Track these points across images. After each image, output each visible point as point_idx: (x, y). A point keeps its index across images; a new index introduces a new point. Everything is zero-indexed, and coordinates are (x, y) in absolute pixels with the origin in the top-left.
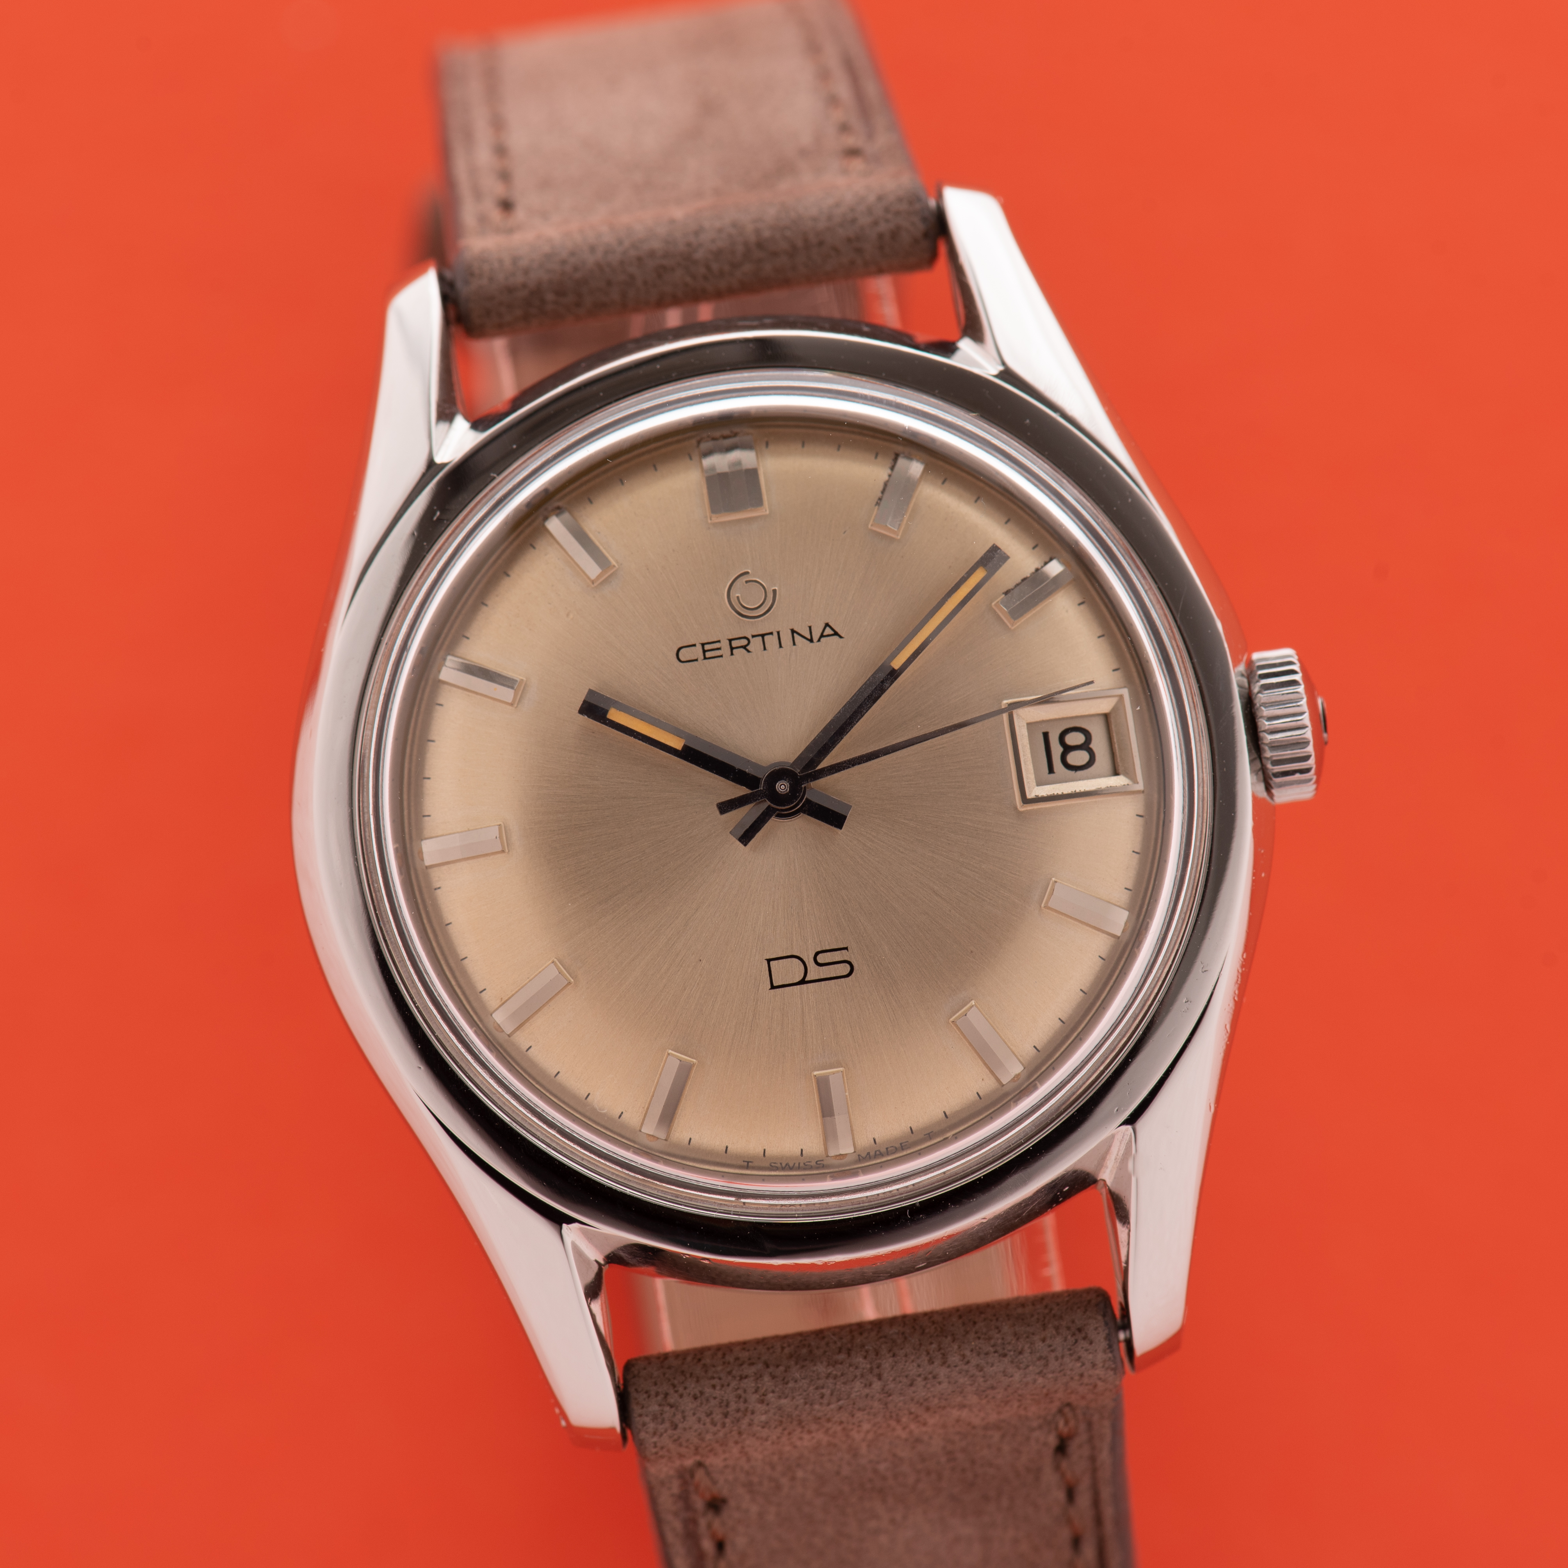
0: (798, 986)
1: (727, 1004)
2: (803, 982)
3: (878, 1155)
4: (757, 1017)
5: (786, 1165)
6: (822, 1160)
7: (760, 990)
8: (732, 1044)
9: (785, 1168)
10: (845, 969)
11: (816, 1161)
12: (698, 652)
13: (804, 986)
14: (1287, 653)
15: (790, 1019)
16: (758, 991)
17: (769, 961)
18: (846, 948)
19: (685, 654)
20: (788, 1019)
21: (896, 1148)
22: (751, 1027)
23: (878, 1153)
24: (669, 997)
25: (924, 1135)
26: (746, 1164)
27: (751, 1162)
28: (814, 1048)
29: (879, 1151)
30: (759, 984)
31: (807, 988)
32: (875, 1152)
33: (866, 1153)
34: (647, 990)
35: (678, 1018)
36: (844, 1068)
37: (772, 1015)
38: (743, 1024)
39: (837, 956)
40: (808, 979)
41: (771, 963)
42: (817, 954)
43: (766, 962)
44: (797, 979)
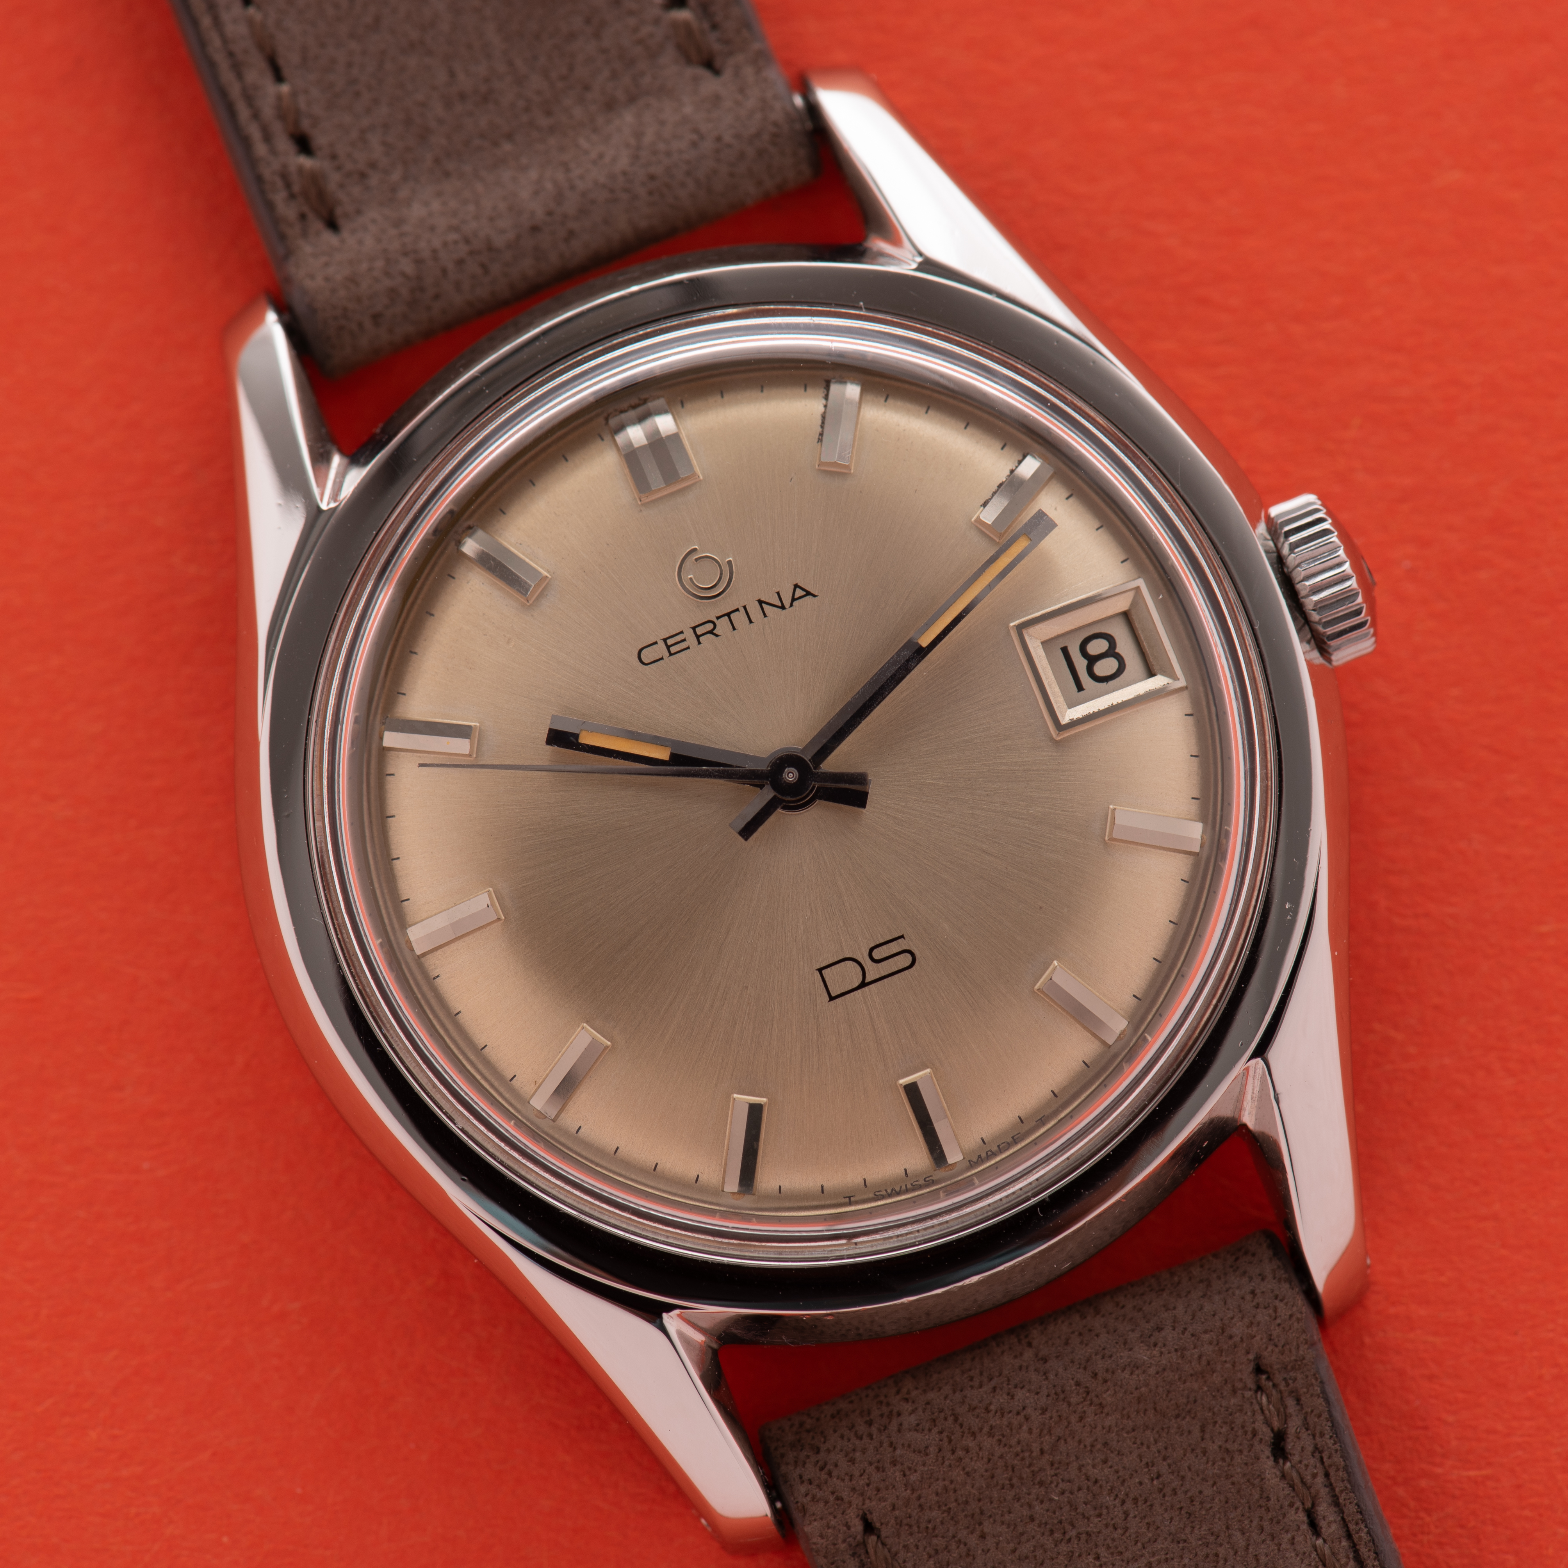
0: (859, 991)
1: (786, 1029)
2: (863, 984)
3: (991, 1155)
4: (822, 1036)
5: (892, 1190)
6: (931, 1176)
7: (818, 1005)
8: (802, 1071)
9: (891, 1194)
10: (906, 959)
11: (923, 1178)
12: (661, 649)
13: (866, 989)
14: (1307, 499)
15: (858, 1028)
16: (816, 1006)
17: (820, 970)
18: (902, 937)
19: (647, 656)
20: (857, 1030)
21: (1008, 1143)
22: (818, 1048)
23: (989, 1153)
24: (720, 1036)
25: (1036, 1122)
26: (847, 1200)
27: (852, 1196)
28: (893, 1054)
29: (991, 1151)
30: (816, 998)
31: (870, 991)
32: (987, 1153)
33: (977, 1157)
34: (693, 1034)
35: (735, 1056)
36: (931, 1068)
37: (838, 1029)
38: (809, 1046)
39: (894, 948)
40: (868, 980)
41: (823, 972)
42: (871, 950)
43: (817, 973)
44: (856, 983)
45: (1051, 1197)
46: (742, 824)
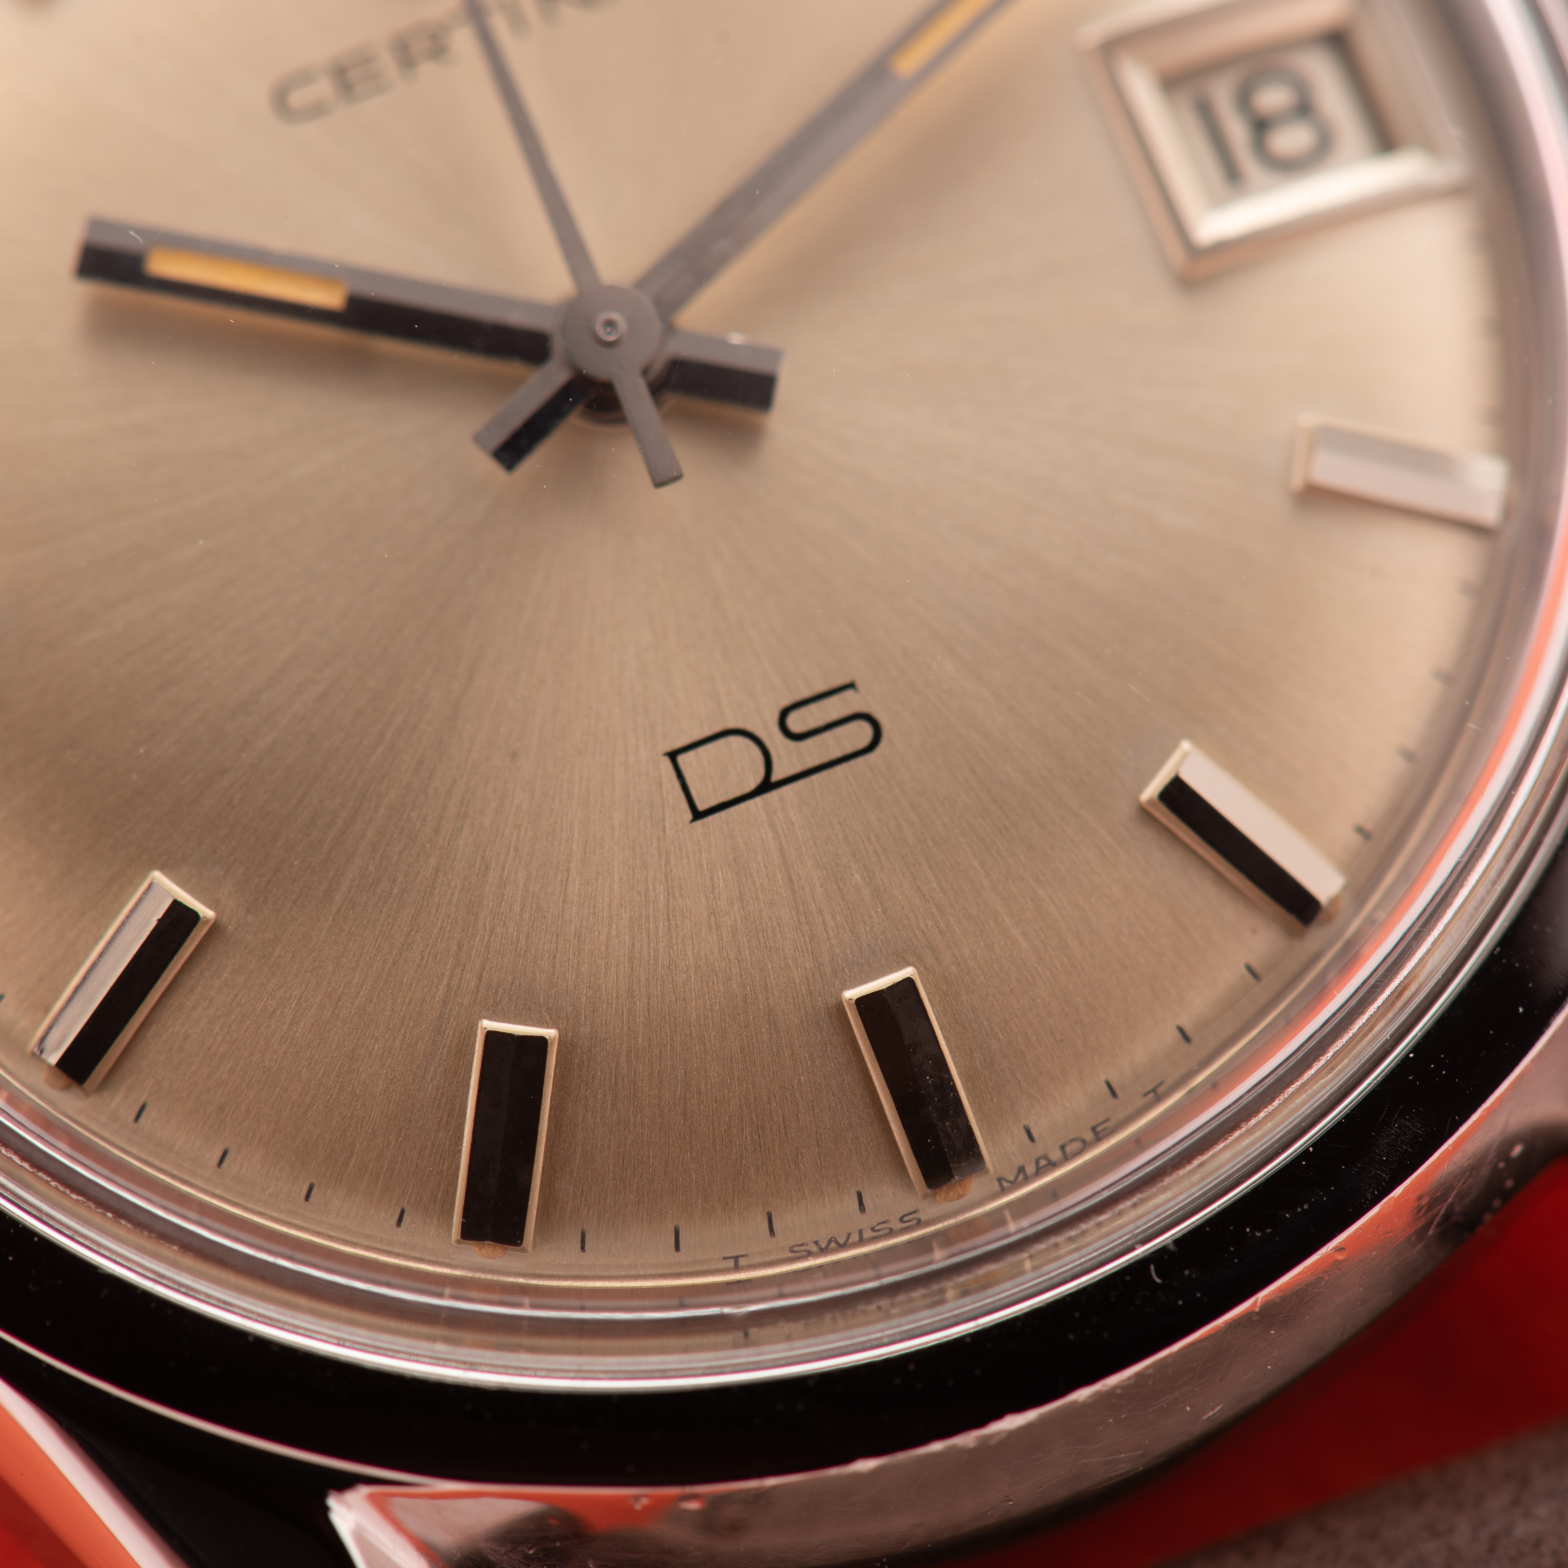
0: (758, 800)
1: (597, 879)
2: (766, 786)
3: (1045, 1166)
4: (677, 894)
5: (830, 1241)
6: (915, 1212)
7: (667, 829)
8: (632, 970)
9: (826, 1248)
10: (862, 733)
11: (899, 1217)
12: (323, 88)
13: (773, 796)
15: (757, 880)
16: (664, 830)
17: (673, 755)
18: (851, 686)
19: (298, 98)
20: (754, 882)
21: (1084, 1141)
22: (669, 920)
23: (1043, 1163)
24: (453, 894)
25: (1146, 1095)
26: (731, 1263)
27: (742, 1256)
28: (831, 934)
29: (1046, 1157)
30: (664, 814)
31: (782, 800)
32: (1037, 1162)
33: (1015, 1172)
34: (395, 891)
35: (486, 938)
36: (915, 967)
37: (712, 879)
38: (648, 917)
39: (833, 709)
40: (776, 776)
41: (681, 759)
42: (784, 714)
43: (667, 763)
44: (752, 784)
45: (1179, 1242)
46: (501, 436)
